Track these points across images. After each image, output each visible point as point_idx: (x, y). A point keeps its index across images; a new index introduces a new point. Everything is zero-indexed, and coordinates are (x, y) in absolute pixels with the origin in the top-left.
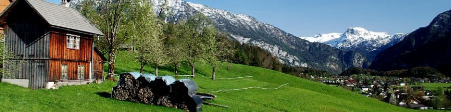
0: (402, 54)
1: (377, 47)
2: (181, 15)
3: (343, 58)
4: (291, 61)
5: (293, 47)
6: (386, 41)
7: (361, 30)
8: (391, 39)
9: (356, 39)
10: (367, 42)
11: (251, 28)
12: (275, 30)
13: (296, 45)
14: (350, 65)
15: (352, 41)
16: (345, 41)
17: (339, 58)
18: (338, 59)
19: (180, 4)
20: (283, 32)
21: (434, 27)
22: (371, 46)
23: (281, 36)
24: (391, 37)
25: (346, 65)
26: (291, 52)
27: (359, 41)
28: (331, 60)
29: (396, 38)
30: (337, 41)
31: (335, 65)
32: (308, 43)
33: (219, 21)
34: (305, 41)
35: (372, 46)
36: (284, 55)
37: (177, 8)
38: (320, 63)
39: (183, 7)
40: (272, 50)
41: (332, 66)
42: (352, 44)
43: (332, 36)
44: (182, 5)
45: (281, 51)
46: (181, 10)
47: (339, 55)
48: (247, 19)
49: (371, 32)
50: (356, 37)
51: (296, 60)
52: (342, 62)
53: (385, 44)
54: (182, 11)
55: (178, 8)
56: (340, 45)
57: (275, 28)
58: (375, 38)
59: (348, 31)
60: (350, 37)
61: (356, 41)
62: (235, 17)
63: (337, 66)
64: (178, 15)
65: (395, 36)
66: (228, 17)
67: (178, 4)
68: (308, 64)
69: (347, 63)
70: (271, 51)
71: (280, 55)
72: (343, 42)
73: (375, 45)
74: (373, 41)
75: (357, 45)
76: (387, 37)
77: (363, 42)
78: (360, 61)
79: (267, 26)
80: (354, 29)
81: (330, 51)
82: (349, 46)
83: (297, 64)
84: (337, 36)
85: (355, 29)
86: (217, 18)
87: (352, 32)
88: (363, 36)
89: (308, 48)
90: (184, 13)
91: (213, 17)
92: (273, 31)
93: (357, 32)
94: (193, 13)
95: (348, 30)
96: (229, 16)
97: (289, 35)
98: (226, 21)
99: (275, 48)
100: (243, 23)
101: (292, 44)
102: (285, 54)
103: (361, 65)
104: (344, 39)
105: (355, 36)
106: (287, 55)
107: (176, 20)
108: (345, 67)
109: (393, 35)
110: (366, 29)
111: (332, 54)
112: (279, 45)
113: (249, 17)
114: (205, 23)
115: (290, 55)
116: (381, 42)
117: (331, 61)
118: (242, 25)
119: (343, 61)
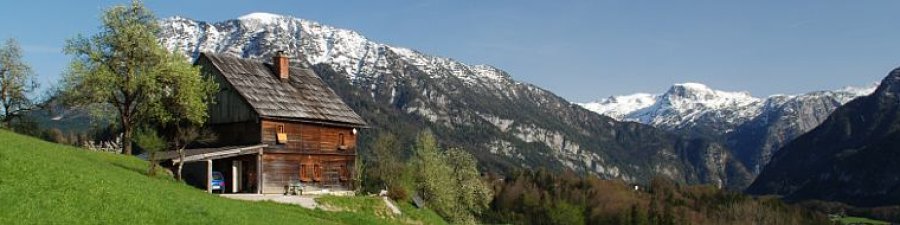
0: (839, 155)
1: (735, 126)
2: (383, 75)
3: (686, 154)
4: (589, 163)
5: (585, 132)
6: (753, 113)
7: (699, 88)
8: (762, 108)
9: (690, 107)
10: (713, 114)
11: (504, 96)
12: (546, 97)
13: (592, 130)
14: (700, 167)
15: (682, 111)
16: (667, 111)
17: (676, 152)
18: (675, 156)
19: (377, 52)
20: (562, 100)
21: (886, 98)
22: (722, 123)
23: (560, 109)
24: (761, 103)
25: (692, 167)
26: (587, 145)
27: (696, 111)
28: (662, 157)
29: (772, 105)
30: (651, 112)
31: (671, 170)
32: (611, 123)
33: (449, 84)
34: (605, 119)
35: (725, 123)
36: (575, 152)
37: (370, 60)
38: (643, 165)
39: (384, 58)
40: (552, 142)
41: (667, 172)
42: (684, 118)
43: (638, 101)
44: (380, 54)
45: (568, 144)
46: (380, 65)
47: (676, 148)
48: (493, 76)
49: (719, 93)
50: (690, 103)
51: (600, 162)
52: (684, 163)
53: (752, 118)
54: (383, 68)
55: (373, 60)
56: (658, 121)
57: (548, 94)
58: (727, 104)
59: (672, 91)
60: (677, 104)
61: (690, 111)
62: (470, 73)
63: (676, 171)
64: (376, 76)
65: (770, 100)
66: (459, 74)
67: (370, 53)
68: (620, 169)
69: (694, 164)
70: (549, 144)
71: (567, 151)
72: (663, 115)
73: (730, 121)
74: (727, 112)
75: (695, 121)
76: (754, 104)
77: (706, 115)
78: (719, 158)
79: (530, 89)
80: (685, 85)
81: (658, 141)
82: (678, 123)
83: (600, 169)
84: (648, 101)
85: (688, 85)
86: (443, 77)
87: (682, 92)
88: (703, 102)
89: (613, 133)
90: (388, 72)
91: (436, 76)
92: (544, 100)
93: (691, 92)
94: (405, 70)
95: (673, 88)
96: (460, 71)
97: (575, 107)
98: (459, 83)
99: (555, 136)
100: (488, 85)
101: (582, 125)
102: (576, 149)
103: (723, 168)
104: (665, 108)
105: (687, 101)
106: (579, 152)
107: (373, 86)
108: (690, 172)
109: (765, 100)
110: (708, 85)
111: (662, 147)
112: (563, 130)
113: (497, 71)
114: (432, 93)
115: (586, 151)
116: (742, 114)
117: (664, 162)
118: (488, 90)
119: (686, 161)
